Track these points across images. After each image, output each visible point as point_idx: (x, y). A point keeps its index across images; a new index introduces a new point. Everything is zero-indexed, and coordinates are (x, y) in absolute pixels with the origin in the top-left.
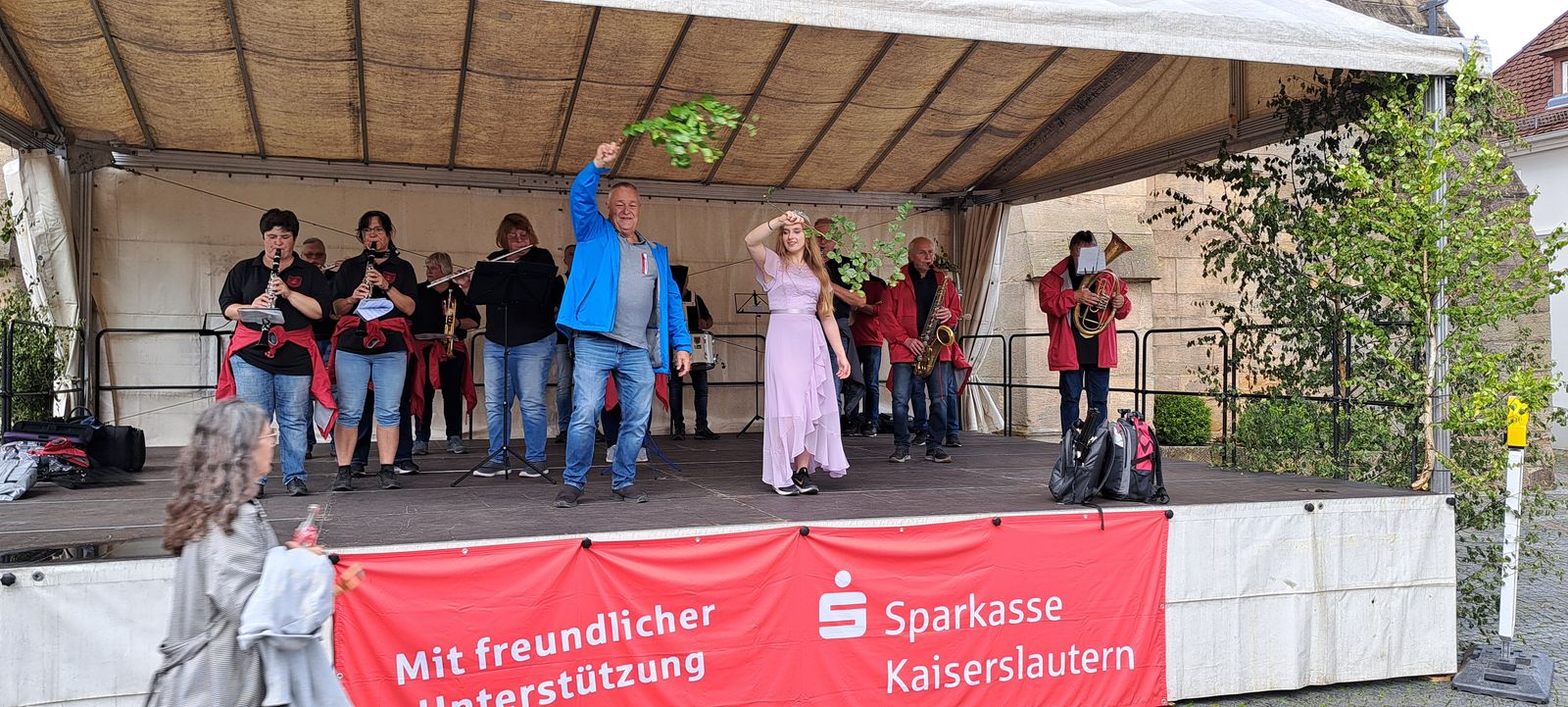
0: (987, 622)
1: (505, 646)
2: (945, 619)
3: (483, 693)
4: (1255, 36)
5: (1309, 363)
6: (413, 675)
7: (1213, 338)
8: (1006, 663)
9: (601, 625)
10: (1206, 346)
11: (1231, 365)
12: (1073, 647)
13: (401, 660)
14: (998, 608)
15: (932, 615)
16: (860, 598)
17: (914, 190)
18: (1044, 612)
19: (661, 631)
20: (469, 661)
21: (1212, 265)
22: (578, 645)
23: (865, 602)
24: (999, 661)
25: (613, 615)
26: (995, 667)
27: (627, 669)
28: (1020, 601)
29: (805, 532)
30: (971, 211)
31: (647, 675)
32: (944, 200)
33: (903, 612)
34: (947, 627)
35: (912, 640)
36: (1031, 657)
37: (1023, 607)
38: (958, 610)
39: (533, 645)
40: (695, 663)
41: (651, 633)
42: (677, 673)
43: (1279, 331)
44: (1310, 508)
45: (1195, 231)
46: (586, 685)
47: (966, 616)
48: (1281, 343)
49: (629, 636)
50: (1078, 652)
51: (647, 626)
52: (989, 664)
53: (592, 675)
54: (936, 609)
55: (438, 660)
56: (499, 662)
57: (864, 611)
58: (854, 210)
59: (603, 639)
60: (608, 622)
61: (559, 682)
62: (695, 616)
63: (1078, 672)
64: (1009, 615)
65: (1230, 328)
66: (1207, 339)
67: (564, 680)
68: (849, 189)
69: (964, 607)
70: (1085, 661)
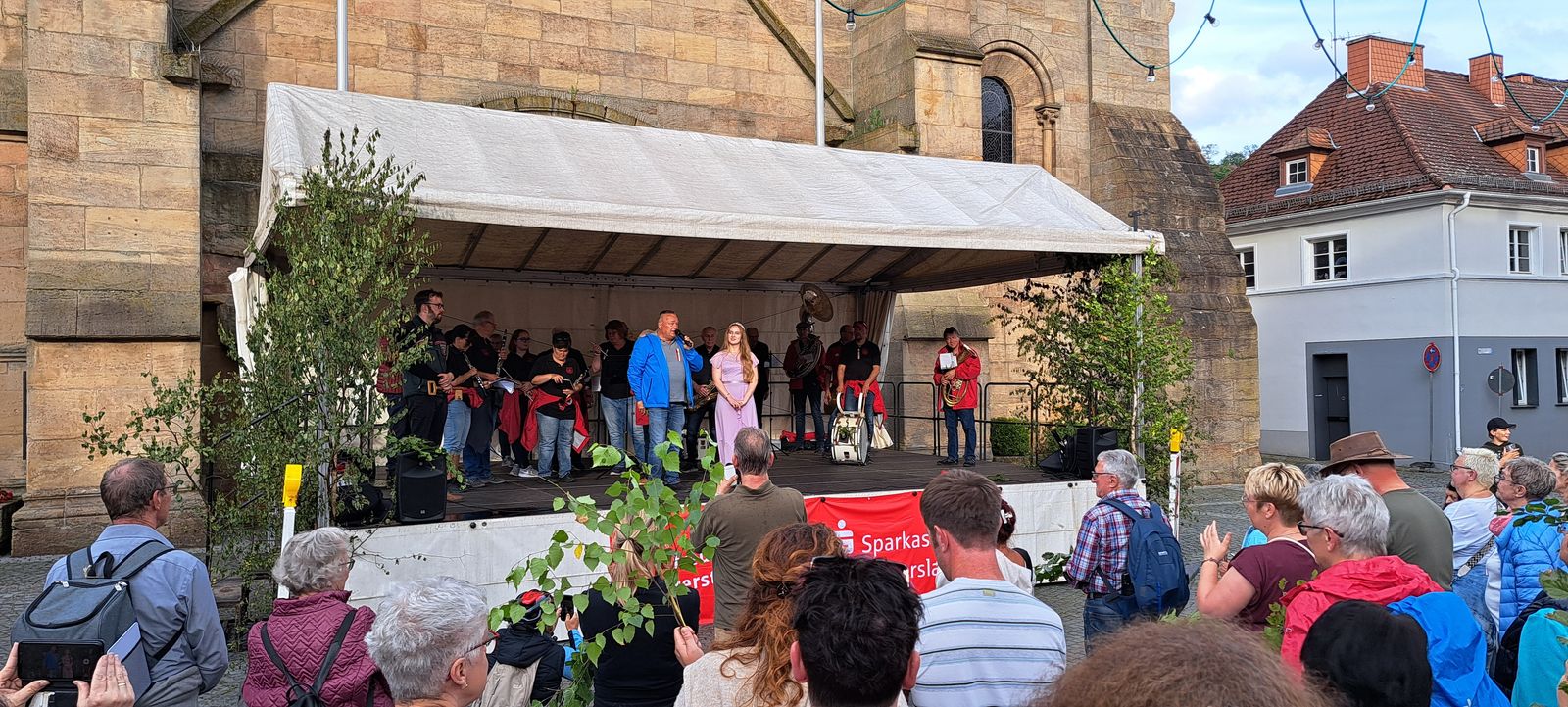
0: (911, 545)
2: (891, 545)
4: (1042, 238)
5: (1077, 404)
7: (1024, 391)
8: (921, 567)
10: (1021, 395)
11: (1035, 406)
14: (917, 539)
15: (885, 542)
16: (850, 534)
17: (831, 281)
21: (1023, 350)
23: (852, 536)
24: (917, 566)
26: (916, 569)
29: (823, 500)
30: (870, 295)
32: (850, 287)
33: (870, 541)
34: (892, 548)
38: (897, 540)
43: (1060, 387)
44: (1070, 486)
45: (1014, 330)
47: (901, 543)
48: (1061, 394)
54: (887, 540)
57: (851, 541)
58: (791, 295)
64: (922, 543)
65: (1034, 384)
66: (1021, 391)
68: (787, 281)
69: (900, 538)
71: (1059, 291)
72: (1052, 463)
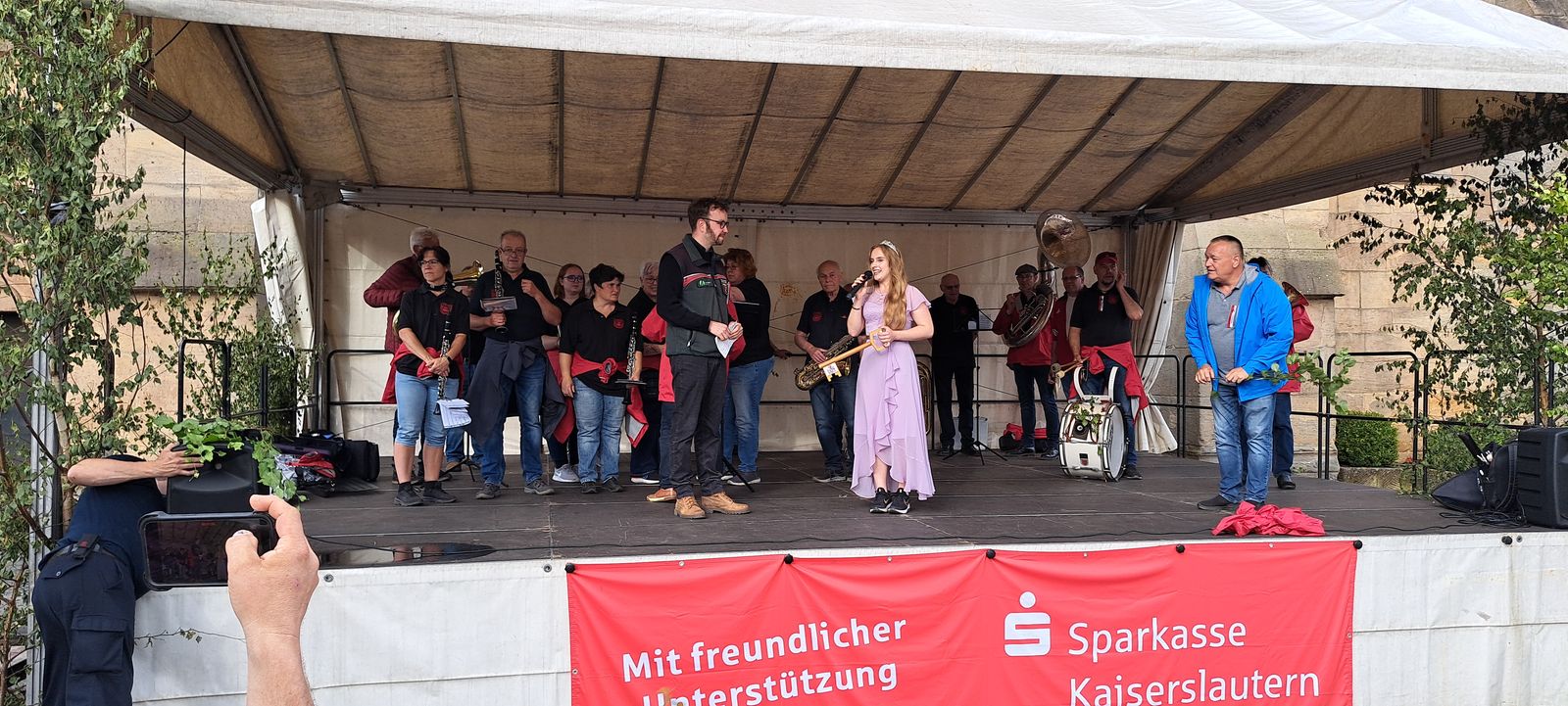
0: (1170, 645)
1: (717, 651)
2: (1128, 642)
3: (697, 692)
5: (1507, 388)
6: (637, 674)
7: (1403, 364)
8: (1188, 686)
9: (802, 636)
10: (1396, 370)
11: (1423, 389)
12: (1256, 673)
13: (627, 659)
14: (1181, 632)
15: (1115, 637)
16: (1045, 619)
18: (1227, 638)
19: (856, 643)
20: (685, 663)
21: (1402, 291)
22: (782, 652)
23: (1049, 622)
24: (1181, 685)
25: (813, 627)
26: (1178, 689)
27: (826, 676)
28: (1204, 627)
29: (991, 555)
31: (844, 683)
32: (1114, 218)
33: (1086, 633)
34: (1129, 648)
35: (1095, 660)
36: (1213, 680)
37: (1206, 632)
38: (1141, 633)
39: (741, 651)
40: (888, 673)
41: (847, 644)
42: (872, 682)
43: (1475, 357)
44: (1508, 541)
45: (1385, 256)
46: (789, 690)
47: (1148, 639)
48: (1476, 369)
49: (827, 647)
50: (1261, 678)
51: (843, 638)
52: (1172, 686)
53: (794, 681)
54: (1119, 632)
55: (659, 661)
56: (711, 665)
57: (1047, 631)
58: (1022, 230)
59: (803, 648)
60: (808, 633)
61: (765, 685)
62: (887, 630)
63: (1261, 696)
64: (1192, 639)
65: (1421, 353)
66: (1396, 364)
67: (769, 684)
68: (1016, 209)
69: (1147, 630)
70: (1268, 686)
71: (1472, 187)
72: (1461, 491)
